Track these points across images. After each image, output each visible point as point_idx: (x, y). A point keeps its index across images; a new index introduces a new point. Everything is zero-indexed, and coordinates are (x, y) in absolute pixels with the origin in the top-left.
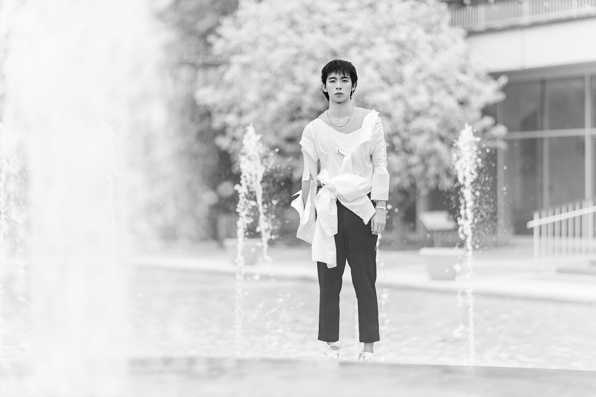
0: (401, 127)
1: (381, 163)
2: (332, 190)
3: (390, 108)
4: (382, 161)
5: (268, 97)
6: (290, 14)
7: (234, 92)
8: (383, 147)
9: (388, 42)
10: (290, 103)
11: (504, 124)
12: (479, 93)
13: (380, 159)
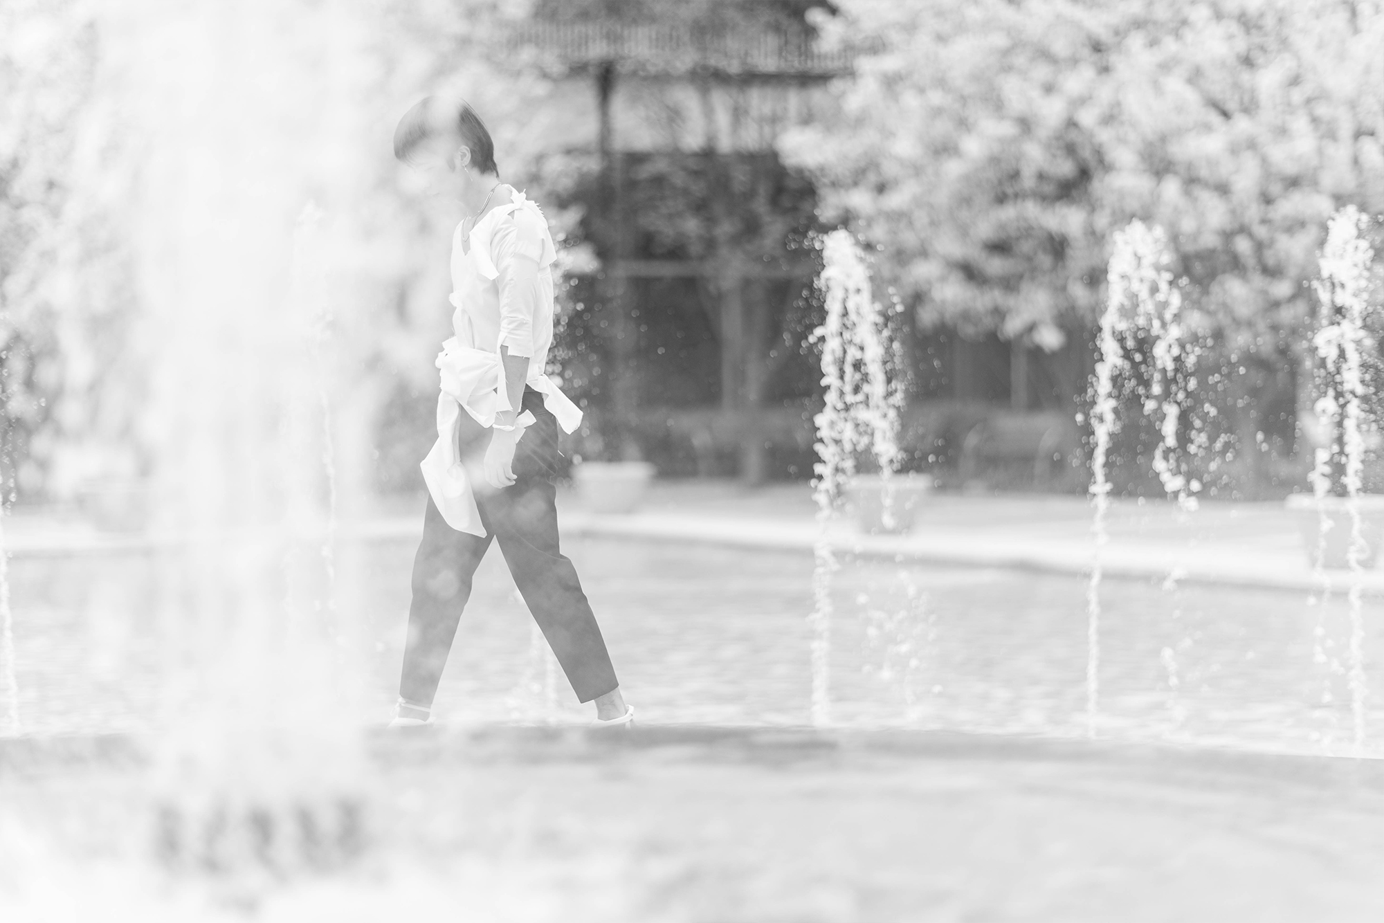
0: (1253, 212)
3: (1225, 169)
5: (944, 149)
7: (868, 138)
9: (1218, 15)
10: (994, 160)
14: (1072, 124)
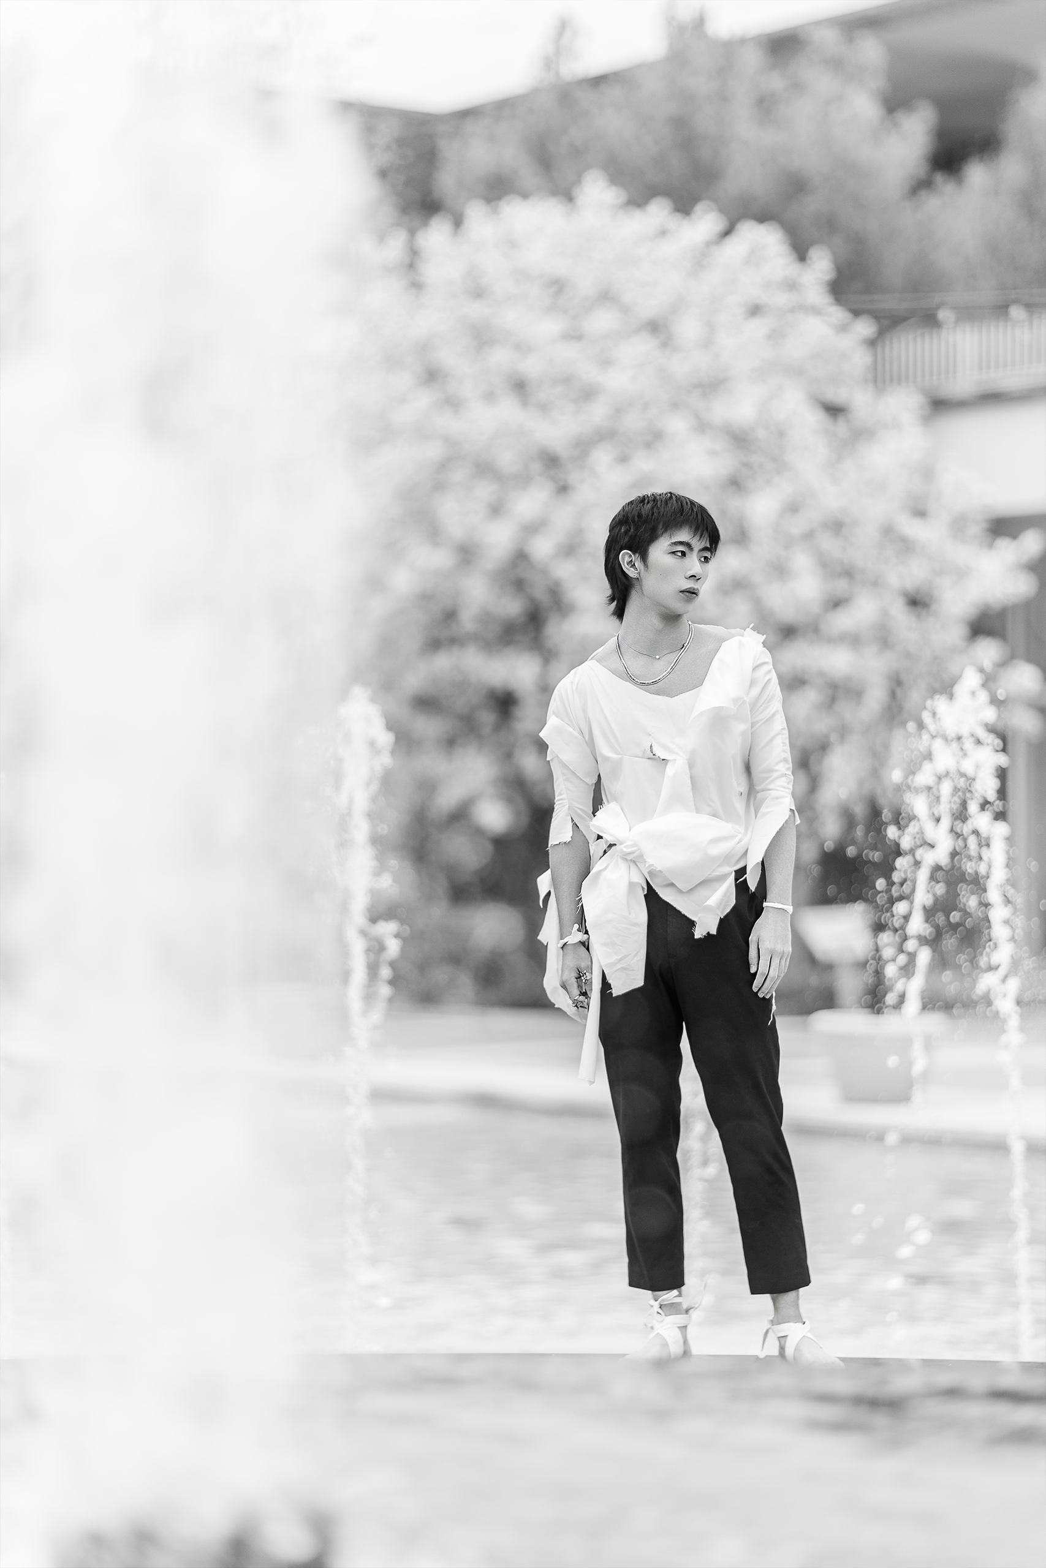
1: (773, 780)
2: (634, 860)
4: (776, 774)
6: (424, 347)
8: (778, 734)
9: (702, 426)
10: (425, 598)
11: (1029, 659)
12: (962, 574)
13: (771, 771)
14: (520, 557)
